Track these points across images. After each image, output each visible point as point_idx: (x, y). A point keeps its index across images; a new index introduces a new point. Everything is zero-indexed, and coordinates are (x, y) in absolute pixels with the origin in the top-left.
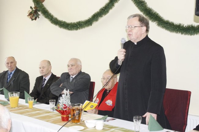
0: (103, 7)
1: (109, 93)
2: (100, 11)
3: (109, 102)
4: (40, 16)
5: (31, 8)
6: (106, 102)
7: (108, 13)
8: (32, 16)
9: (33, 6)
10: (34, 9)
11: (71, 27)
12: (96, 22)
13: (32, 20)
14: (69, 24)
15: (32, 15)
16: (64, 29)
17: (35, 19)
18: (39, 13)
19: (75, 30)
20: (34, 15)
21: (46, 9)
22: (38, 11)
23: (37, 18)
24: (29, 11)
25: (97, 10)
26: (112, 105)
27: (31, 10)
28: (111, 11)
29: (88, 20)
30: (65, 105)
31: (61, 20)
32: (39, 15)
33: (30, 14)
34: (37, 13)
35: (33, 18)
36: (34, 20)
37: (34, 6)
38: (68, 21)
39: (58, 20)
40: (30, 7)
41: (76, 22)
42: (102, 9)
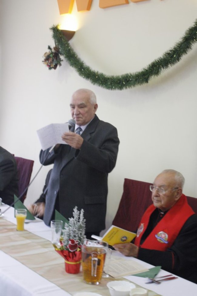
0: (171, 49)
1: (163, 215)
2: (164, 57)
3: (162, 236)
4: (62, 63)
5: (49, 48)
6: (156, 236)
7: (179, 61)
8: (49, 62)
9: (53, 45)
10: (53, 51)
11: (111, 84)
12: (156, 76)
13: (50, 68)
14: (108, 79)
15: (50, 60)
16: (99, 86)
17: (55, 67)
18: (62, 57)
19: (118, 89)
20: (52, 61)
21: (73, 50)
22: (60, 55)
23: (58, 66)
24: (46, 53)
25: (158, 54)
26: (166, 242)
27: (48, 51)
29: (142, 72)
30: (73, 242)
31: (96, 71)
32: (61, 61)
33: (47, 58)
34: (59, 57)
35: (51, 66)
36: (53, 70)
38: (108, 73)
39: (90, 70)
40: (47, 47)
41: (122, 76)
42: (169, 54)
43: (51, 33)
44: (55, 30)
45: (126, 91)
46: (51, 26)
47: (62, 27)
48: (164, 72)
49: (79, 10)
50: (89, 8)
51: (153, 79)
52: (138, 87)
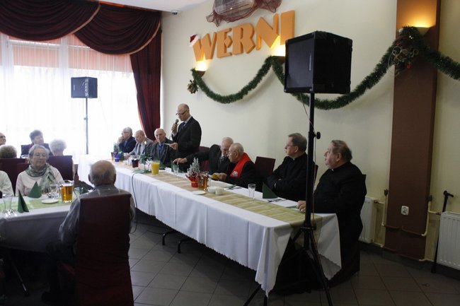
3: (235, 173)
8: (191, 89)
9: (193, 80)
10: (193, 83)
12: (246, 95)
13: (192, 93)
17: (194, 92)
18: (198, 86)
20: (193, 88)
23: (196, 92)
25: (246, 83)
27: (190, 83)
29: (239, 93)
32: (197, 88)
33: (190, 87)
34: (196, 86)
40: (190, 81)
43: (191, 73)
44: (193, 71)
45: (232, 104)
46: (191, 68)
47: (197, 69)
48: (251, 93)
49: (206, 59)
50: (212, 57)
51: (245, 97)
52: (238, 101)
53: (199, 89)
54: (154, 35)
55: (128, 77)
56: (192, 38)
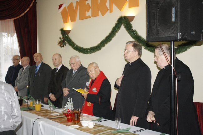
4: (66, 44)
5: (60, 38)
10: (62, 39)
13: (61, 47)
17: (63, 46)
18: (66, 42)
20: (62, 43)
23: (65, 46)
24: (59, 40)
25: (103, 38)
28: (113, 39)
30: (69, 110)
31: (80, 47)
33: (60, 43)
35: (62, 46)
36: (62, 47)
37: (62, 37)
39: (78, 46)
41: (90, 48)
43: (60, 32)
44: (62, 30)
46: (60, 29)
47: (65, 29)
53: (67, 44)
54: (31, 5)
55: (12, 36)
56: (60, 6)
